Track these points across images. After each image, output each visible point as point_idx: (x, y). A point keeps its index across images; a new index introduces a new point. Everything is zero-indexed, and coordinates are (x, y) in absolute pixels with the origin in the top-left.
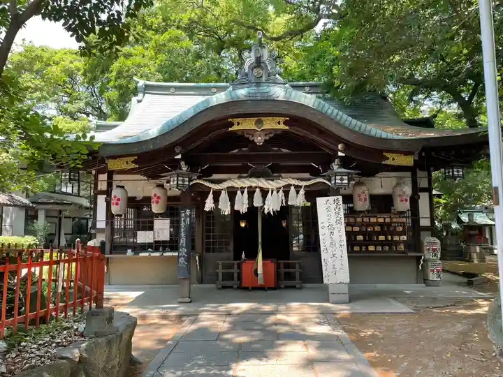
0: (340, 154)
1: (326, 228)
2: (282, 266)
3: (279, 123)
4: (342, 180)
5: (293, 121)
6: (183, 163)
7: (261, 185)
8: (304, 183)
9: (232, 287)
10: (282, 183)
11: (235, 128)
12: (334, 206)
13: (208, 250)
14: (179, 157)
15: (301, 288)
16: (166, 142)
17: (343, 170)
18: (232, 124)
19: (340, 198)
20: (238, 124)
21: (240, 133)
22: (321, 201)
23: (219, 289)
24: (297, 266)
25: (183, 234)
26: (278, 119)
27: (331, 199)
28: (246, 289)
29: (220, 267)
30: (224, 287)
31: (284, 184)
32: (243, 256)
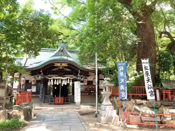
0: (79, 72)
1: (76, 89)
2: (65, 98)
3: (66, 65)
4: (79, 78)
5: (69, 64)
6: (42, 73)
7: (61, 78)
8: (71, 78)
9: (52, 104)
10: (66, 78)
11: (55, 65)
12: (78, 84)
13: (46, 94)
14: (41, 71)
15: (70, 104)
16: (39, 68)
17: (80, 76)
18: (55, 64)
19: (80, 82)
20: (56, 64)
21: (56, 66)
22: (75, 83)
23: (49, 104)
24: (69, 98)
25: (41, 90)
26: (65, 64)
27: (78, 82)
28: (56, 104)
29: (50, 99)
30: (50, 104)
31: (67, 78)
32: (55, 96)
